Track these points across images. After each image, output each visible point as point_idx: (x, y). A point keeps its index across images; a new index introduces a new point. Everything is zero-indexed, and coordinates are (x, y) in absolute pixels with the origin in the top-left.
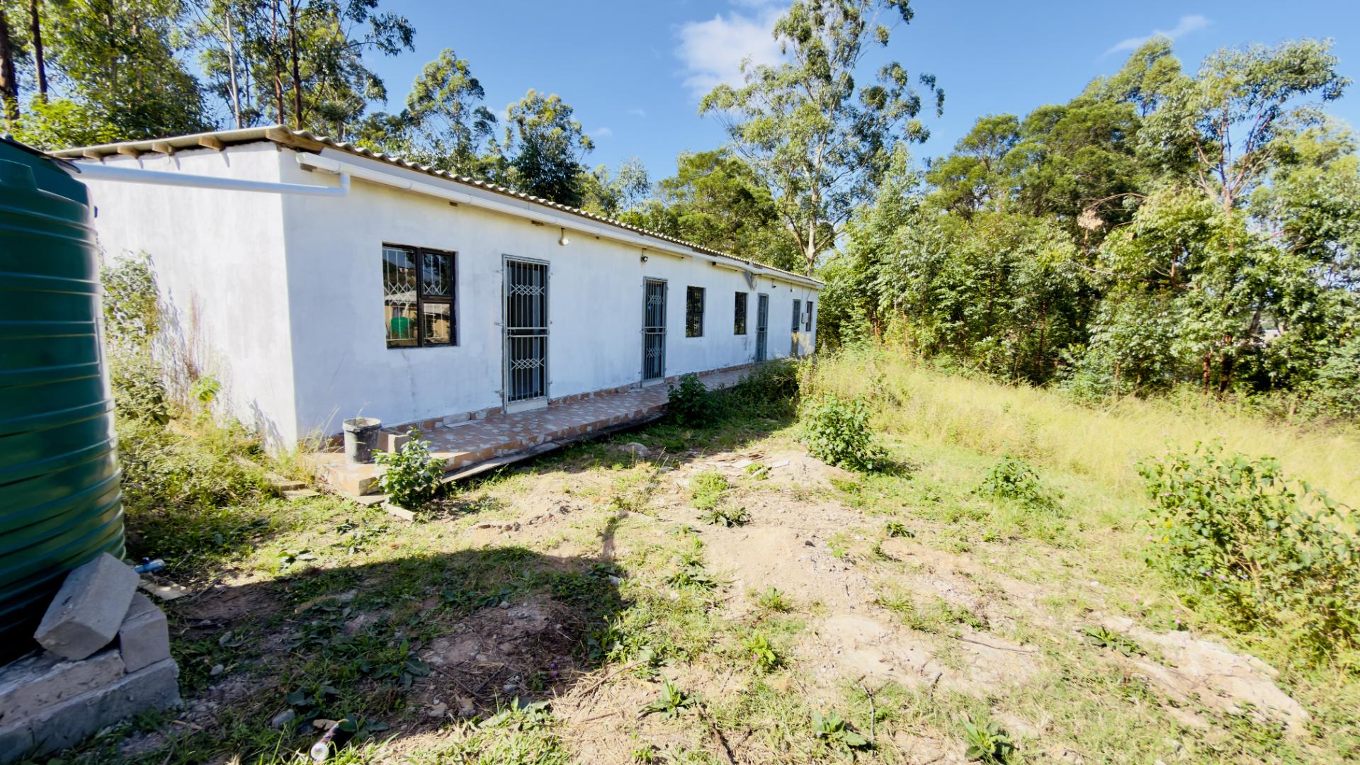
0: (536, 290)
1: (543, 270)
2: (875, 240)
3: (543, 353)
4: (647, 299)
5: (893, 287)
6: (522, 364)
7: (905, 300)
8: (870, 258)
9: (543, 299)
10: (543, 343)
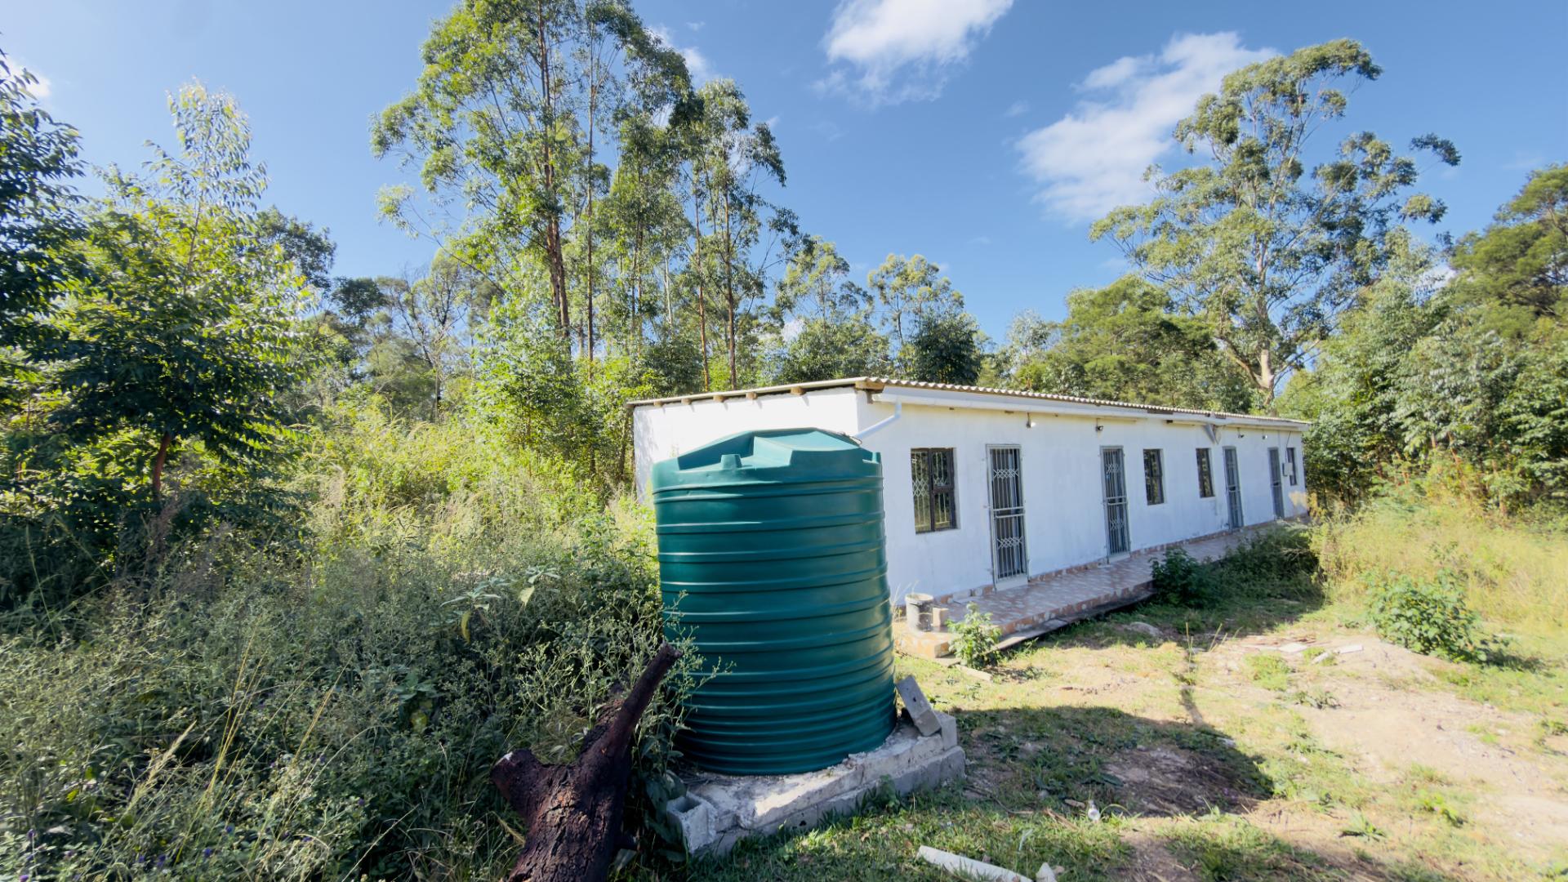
0: (1011, 473)
1: (1015, 453)
2: (1382, 358)
3: (1020, 532)
4: (1106, 469)
5: (1426, 419)
6: (1005, 543)
7: (1451, 433)
8: (1375, 381)
9: (1017, 479)
10: (1020, 521)
